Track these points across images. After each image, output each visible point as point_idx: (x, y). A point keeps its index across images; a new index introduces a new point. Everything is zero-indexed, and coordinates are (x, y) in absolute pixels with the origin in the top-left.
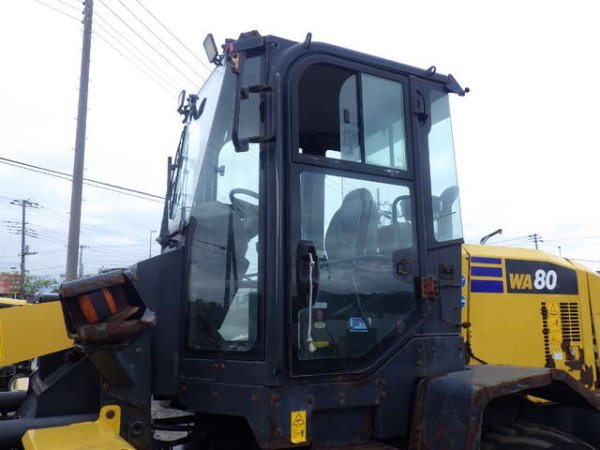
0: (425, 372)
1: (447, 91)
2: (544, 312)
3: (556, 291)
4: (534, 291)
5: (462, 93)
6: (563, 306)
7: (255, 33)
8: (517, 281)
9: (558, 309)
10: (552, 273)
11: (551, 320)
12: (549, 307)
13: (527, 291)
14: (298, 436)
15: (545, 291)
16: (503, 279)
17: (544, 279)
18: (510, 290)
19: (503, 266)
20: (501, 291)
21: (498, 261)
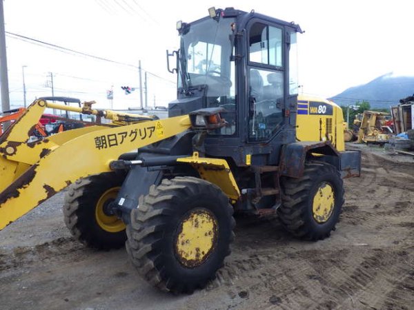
0: (284, 143)
1: (296, 31)
2: (321, 122)
3: (325, 114)
4: (318, 114)
5: (302, 33)
6: (327, 120)
7: (232, 9)
8: (313, 110)
9: (325, 121)
10: (324, 107)
11: (323, 125)
12: (322, 120)
13: (315, 114)
14: (248, 163)
15: (322, 114)
16: (308, 109)
17: (322, 109)
18: (310, 114)
19: (308, 104)
20: (307, 114)
21: (306, 102)
